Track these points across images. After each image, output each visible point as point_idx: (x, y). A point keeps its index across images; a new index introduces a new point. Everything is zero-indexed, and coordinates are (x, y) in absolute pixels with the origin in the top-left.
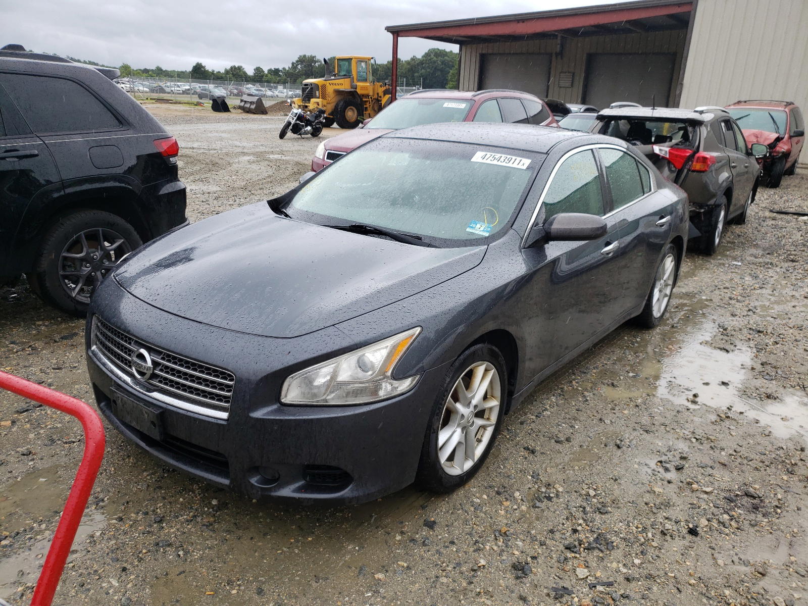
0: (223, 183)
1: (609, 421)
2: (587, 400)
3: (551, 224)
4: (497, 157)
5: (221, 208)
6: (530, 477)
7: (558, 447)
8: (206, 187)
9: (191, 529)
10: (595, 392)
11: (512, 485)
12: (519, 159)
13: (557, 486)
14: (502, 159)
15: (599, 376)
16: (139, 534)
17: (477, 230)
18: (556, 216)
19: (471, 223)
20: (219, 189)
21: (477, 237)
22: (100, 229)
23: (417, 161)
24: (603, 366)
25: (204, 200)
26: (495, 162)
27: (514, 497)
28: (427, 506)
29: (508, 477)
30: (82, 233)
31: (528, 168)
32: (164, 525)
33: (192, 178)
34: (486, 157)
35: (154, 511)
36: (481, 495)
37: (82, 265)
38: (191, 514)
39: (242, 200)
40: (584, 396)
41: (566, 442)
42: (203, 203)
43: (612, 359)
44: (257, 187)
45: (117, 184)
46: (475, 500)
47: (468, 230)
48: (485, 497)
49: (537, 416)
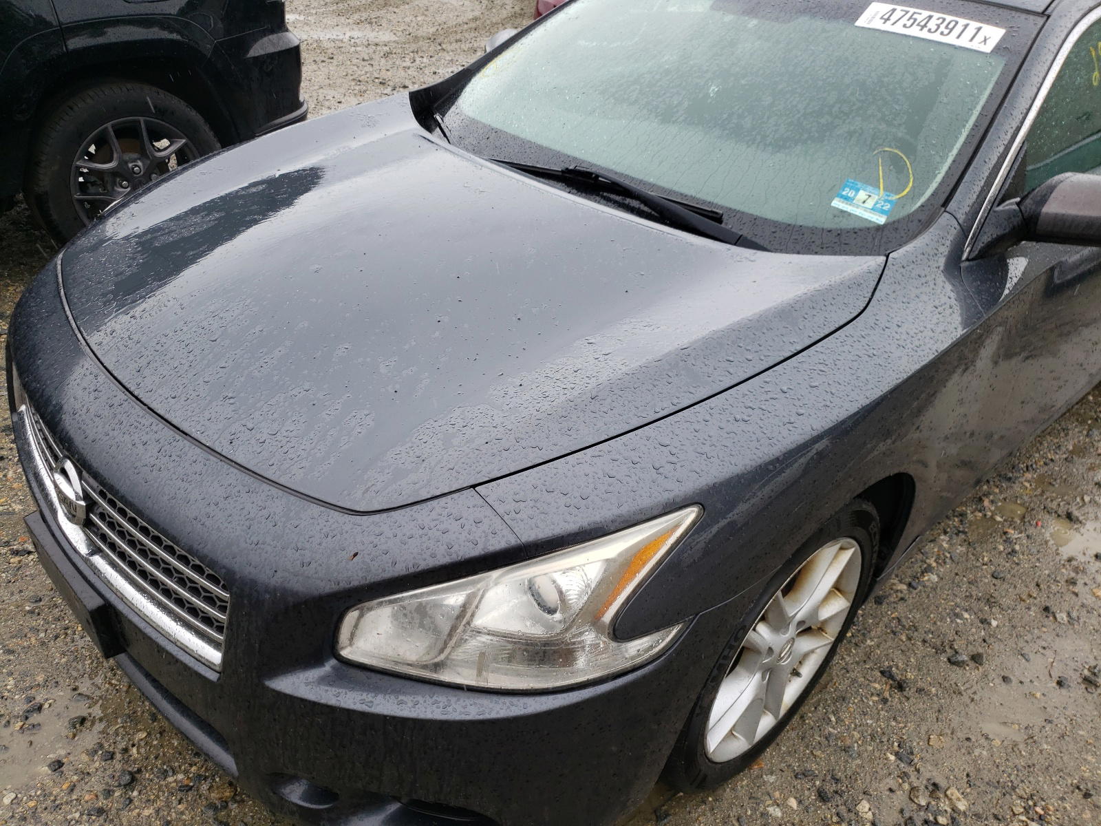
0: (402, 28)
1: (1064, 616)
2: (1014, 552)
3: (1043, 200)
4: (919, 18)
5: (389, 73)
6: (892, 758)
7: (956, 675)
8: (375, 34)
9: (182, 813)
10: (1031, 531)
11: (853, 778)
12: (974, 25)
13: (954, 792)
14: (932, 25)
15: (1039, 490)
16: (82, 814)
17: (858, 206)
18: (1057, 178)
19: (846, 186)
20: (393, 38)
21: (858, 225)
22: (142, 119)
23: (729, 18)
24: (1046, 464)
25: (366, 57)
26: (915, 31)
27: (857, 814)
28: (667, 815)
29: (846, 749)
30: (109, 125)
31: (998, 49)
32: (135, 793)
33: (356, 16)
34: (893, 19)
35: (126, 750)
36: (786, 799)
37: (114, 184)
38: (194, 769)
39: (425, 60)
40: (1008, 541)
41: (972, 664)
42: (363, 63)
43: (1064, 449)
44: (452, 38)
45: (165, 35)
46: (771, 809)
47: (837, 203)
48: (793, 803)
49: (910, 585)
